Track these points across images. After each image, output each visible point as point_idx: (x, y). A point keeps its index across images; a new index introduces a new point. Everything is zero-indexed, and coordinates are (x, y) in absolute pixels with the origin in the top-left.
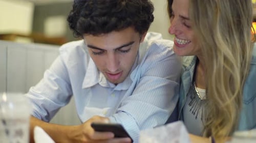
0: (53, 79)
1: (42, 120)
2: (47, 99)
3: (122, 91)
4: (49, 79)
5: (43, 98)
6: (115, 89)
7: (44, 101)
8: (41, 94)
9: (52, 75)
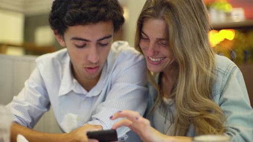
0: (33, 87)
1: (28, 127)
2: (31, 105)
3: (93, 97)
4: (30, 88)
5: (27, 104)
6: (87, 96)
7: (30, 107)
8: (25, 101)
9: (32, 84)
